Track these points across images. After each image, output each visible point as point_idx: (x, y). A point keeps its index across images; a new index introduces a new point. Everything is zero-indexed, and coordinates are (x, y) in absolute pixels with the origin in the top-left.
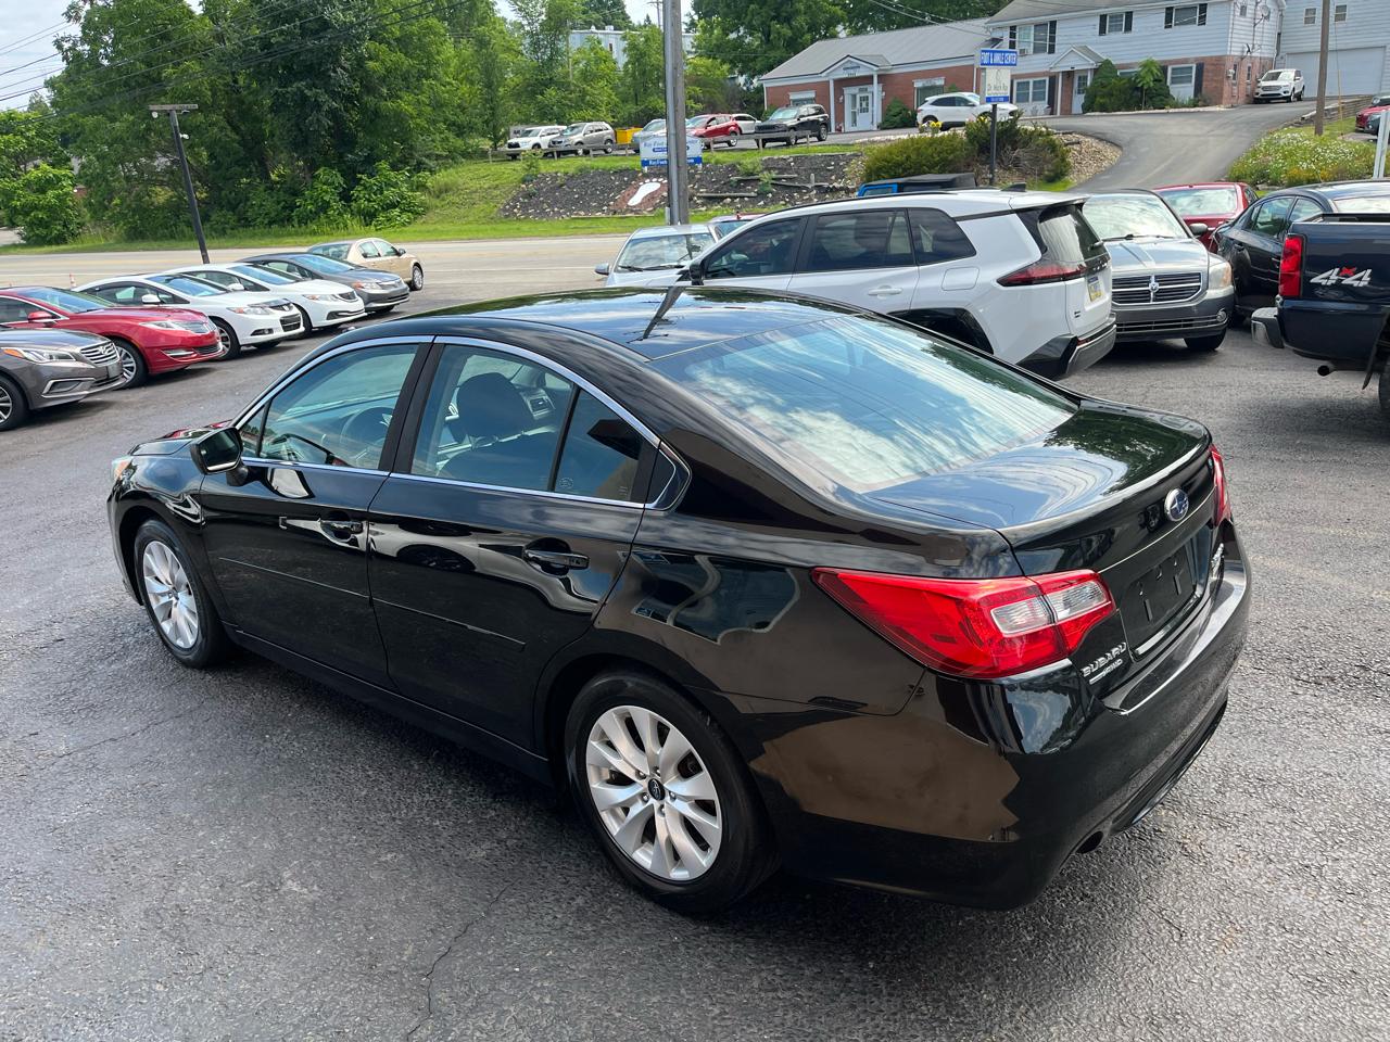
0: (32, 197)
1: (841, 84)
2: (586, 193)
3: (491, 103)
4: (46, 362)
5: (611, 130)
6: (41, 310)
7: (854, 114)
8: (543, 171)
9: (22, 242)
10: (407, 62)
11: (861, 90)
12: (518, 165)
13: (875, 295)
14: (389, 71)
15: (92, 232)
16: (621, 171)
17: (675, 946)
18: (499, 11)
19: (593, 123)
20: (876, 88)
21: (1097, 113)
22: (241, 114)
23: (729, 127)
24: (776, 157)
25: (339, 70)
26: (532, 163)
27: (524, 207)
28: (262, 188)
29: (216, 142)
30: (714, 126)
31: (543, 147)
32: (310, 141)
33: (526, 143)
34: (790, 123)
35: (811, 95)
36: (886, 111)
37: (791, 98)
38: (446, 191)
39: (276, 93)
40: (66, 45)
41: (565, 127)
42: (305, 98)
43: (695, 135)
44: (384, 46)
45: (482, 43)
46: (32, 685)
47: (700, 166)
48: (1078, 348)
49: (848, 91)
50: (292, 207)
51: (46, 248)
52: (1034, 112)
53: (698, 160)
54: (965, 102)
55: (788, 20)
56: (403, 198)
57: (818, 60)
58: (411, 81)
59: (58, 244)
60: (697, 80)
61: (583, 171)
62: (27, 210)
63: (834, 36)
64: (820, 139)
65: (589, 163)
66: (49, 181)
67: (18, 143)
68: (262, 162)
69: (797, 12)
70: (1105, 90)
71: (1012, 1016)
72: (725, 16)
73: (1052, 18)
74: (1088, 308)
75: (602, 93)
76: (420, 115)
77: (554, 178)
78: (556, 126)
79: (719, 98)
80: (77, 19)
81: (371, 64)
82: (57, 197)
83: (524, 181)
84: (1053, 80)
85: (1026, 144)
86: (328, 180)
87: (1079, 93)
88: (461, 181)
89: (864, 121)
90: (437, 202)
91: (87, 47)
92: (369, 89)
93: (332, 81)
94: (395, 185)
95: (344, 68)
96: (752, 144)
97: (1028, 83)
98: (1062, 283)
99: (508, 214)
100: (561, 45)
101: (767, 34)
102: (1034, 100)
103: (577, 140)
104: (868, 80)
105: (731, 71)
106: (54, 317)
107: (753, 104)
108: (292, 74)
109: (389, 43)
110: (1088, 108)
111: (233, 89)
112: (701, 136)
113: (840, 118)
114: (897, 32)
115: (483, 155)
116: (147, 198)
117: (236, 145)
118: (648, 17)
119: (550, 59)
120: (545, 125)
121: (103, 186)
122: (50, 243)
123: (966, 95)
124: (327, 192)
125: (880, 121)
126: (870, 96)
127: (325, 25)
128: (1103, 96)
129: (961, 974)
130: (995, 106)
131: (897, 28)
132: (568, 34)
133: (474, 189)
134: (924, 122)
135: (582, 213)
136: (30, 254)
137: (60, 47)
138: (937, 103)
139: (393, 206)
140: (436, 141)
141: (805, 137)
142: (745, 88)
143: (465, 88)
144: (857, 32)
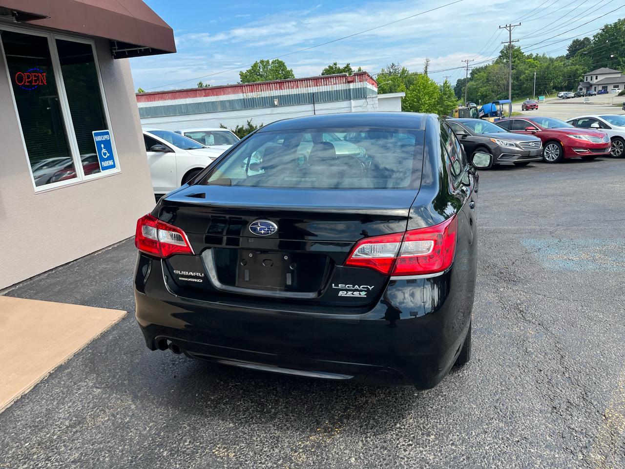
4: (504, 146)
6: (533, 126)
106: (537, 129)
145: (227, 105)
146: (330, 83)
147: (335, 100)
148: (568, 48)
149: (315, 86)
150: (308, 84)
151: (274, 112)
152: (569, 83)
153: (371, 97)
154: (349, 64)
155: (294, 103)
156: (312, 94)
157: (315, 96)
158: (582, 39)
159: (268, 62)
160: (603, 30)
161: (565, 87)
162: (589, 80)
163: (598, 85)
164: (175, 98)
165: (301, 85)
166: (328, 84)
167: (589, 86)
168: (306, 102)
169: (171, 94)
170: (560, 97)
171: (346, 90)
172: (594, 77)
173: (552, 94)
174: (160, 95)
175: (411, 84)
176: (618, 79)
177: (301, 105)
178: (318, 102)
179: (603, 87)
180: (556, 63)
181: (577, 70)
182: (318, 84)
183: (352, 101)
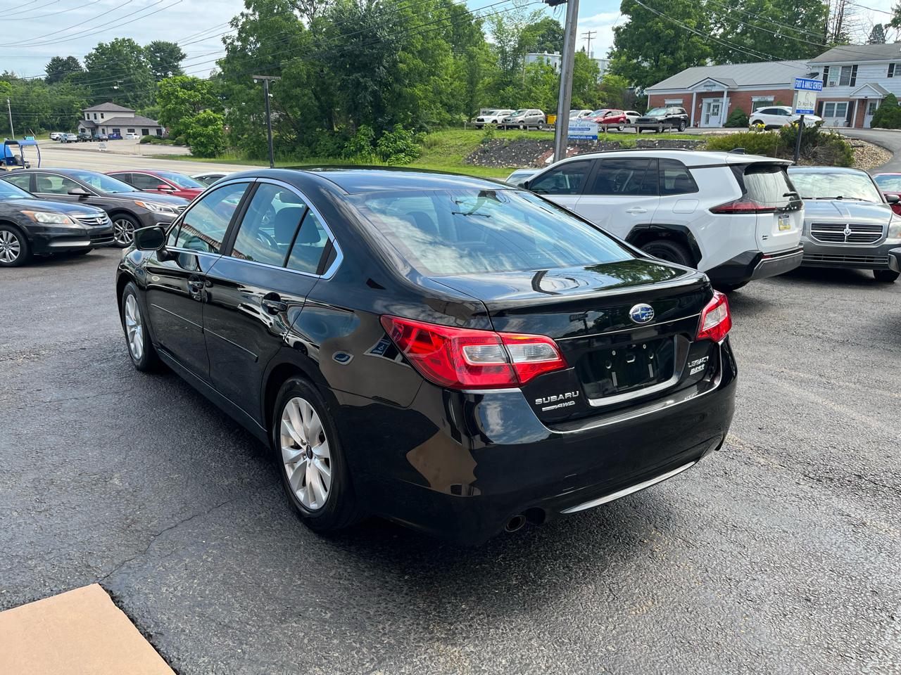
0: (200, 129)
1: (701, 96)
2: (520, 153)
3: (471, 92)
4: (157, 212)
5: (543, 115)
6: (166, 184)
7: (708, 116)
8: (496, 137)
9: (192, 154)
10: (422, 65)
11: (714, 101)
12: (481, 133)
13: (630, 212)
14: (411, 70)
15: (230, 151)
16: (545, 141)
17: (299, 547)
18: (487, 38)
19: (533, 110)
20: (725, 101)
21: (880, 129)
22: (322, 90)
23: (619, 118)
24: (647, 139)
25: (381, 68)
26: (489, 132)
27: (480, 158)
28: (327, 135)
29: (306, 105)
30: (609, 117)
31: (499, 122)
32: (358, 109)
33: (488, 119)
34: (660, 118)
35: (680, 102)
36: (730, 116)
37: (666, 103)
38: (435, 145)
39: (343, 79)
40: (229, 41)
41: (514, 111)
42: (359, 83)
43: (596, 122)
44: (410, 55)
45: (471, 57)
46: (55, 368)
47: (596, 141)
48: (762, 260)
49: (706, 101)
50: (342, 147)
51: (203, 159)
52: (836, 124)
53: (595, 137)
54: (785, 113)
55: (672, 53)
56: (408, 147)
57: (689, 79)
58: (422, 77)
59: (210, 158)
60: (605, 88)
61: (520, 139)
62: (195, 136)
63: (702, 65)
64: (680, 130)
65: (525, 134)
66: (210, 120)
67: (196, 96)
68: (330, 121)
69: (679, 48)
70: (888, 114)
71: (472, 619)
72: (630, 49)
73: (855, 63)
74: (775, 235)
75: (542, 91)
76: (425, 98)
77: (501, 142)
78: (509, 110)
79: (619, 100)
80: (237, 26)
81: (401, 65)
82: (214, 130)
83: (483, 142)
84: (852, 104)
85: (823, 144)
86: (366, 131)
87: (870, 114)
88: (445, 139)
89: (714, 121)
90: (428, 151)
91: (240, 43)
92: (397, 80)
93: (376, 74)
94: (404, 139)
95: (384, 67)
96: (633, 130)
97: (834, 104)
98: (755, 215)
99: (469, 162)
100: (520, 61)
101: (657, 61)
102: (837, 116)
103: (520, 120)
104: (720, 94)
105: (630, 84)
106: (173, 189)
107: (640, 105)
108: (355, 69)
109: (413, 53)
110: (874, 124)
111: (320, 75)
112: (600, 123)
113: (698, 118)
114: (746, 65)
115: (462, 125)
116: (263, 136)
117: (316, 108)
118: (583, 48)
119: (512, 68)
120: (503, 109)
121: (240, 127)
122: (206, 157)
123: (785, 108)
124: (363, 140)
125: (725, 122)
126: (720, 104)
127: (378, 41)
128: (886, 118)
129: (458, 592)
130: (802, 116)
131: (748, 62)
132: (525, 54)
133: (451, 145)
134: (754, 123)
135: (516, 165)
136: (194, 161)
137: (225, 42)
138: (764, 112)
139: (401, 151)
140: (434, 116)
141: (668, 128)
142: (637, 95)
143: (457, 83)
144: (719, 63)
148: (46, 69)
152: (62, 120)
158: (65, 58)
160: (97, 49)
161: (58, 125)
162: (92, 118)
163: (107, 126)
167: (94, 128)
170: (54, 140)
172: (99, 115)
173: (40, 134)
176: (132, 120)
179: (114, 130)
180: (37, 89)
181: (72, 102)
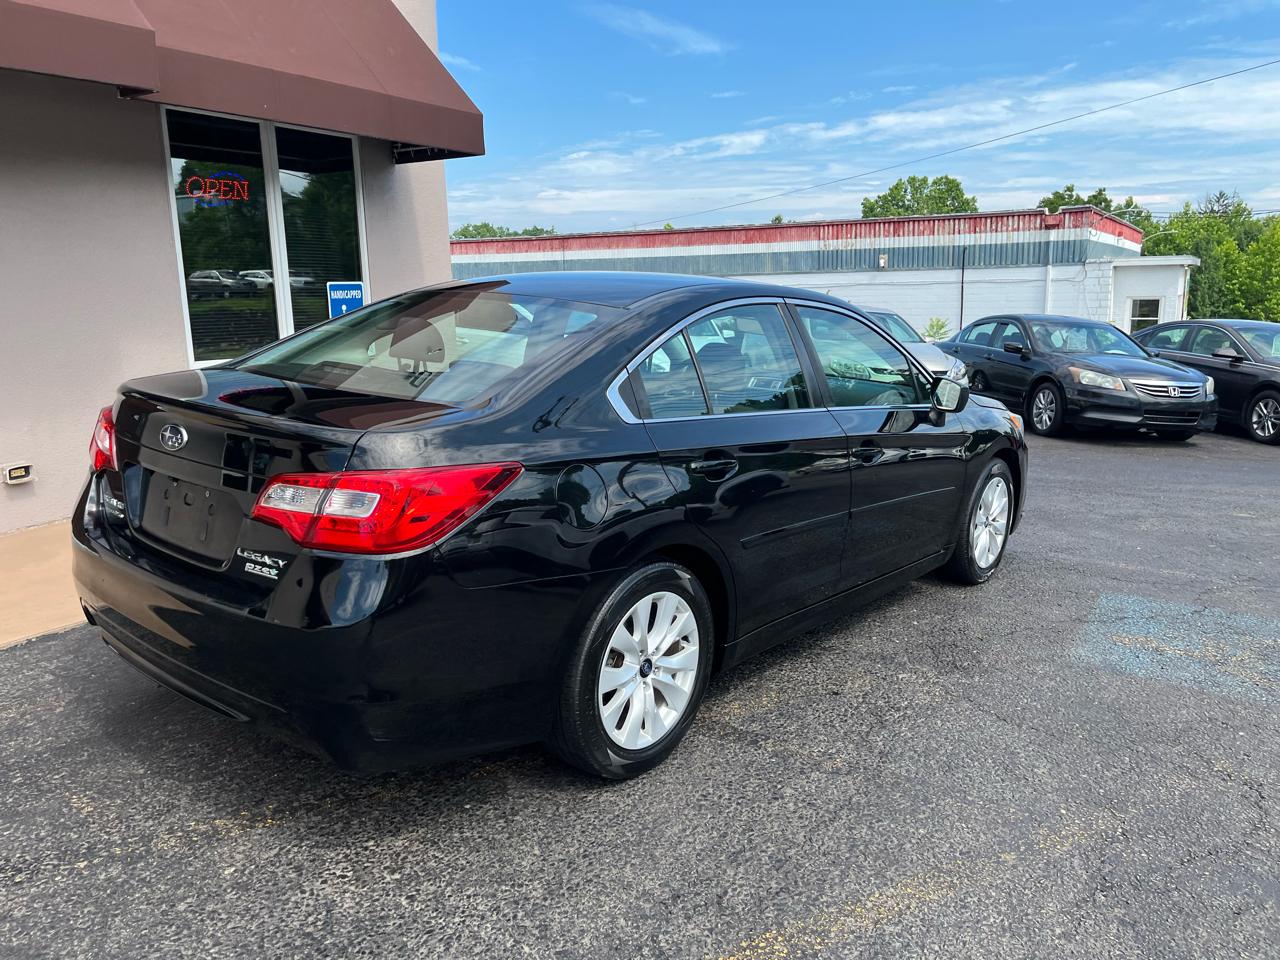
145: (786, 260)
146: (1004, 228)
147: (1012, 264)
149: (970, 233)
150: (957, 227)
151: (877, 282)
153: (1095, 262)
154: (1104, 190)
155: (920, 265)
156: (962, 249)
157: (967, 252)
159: (925, 180)
164: (690, 243)
165: (941, 229)
166: (999, 229)
168: (945, 265)
169: (684, 235)
171: (1040, 243)
174: (665, 237)
175: (1252, 239)
177: (936, 269)
178: (973, 265)
182: (978, 230)
183: (1050, 267)
